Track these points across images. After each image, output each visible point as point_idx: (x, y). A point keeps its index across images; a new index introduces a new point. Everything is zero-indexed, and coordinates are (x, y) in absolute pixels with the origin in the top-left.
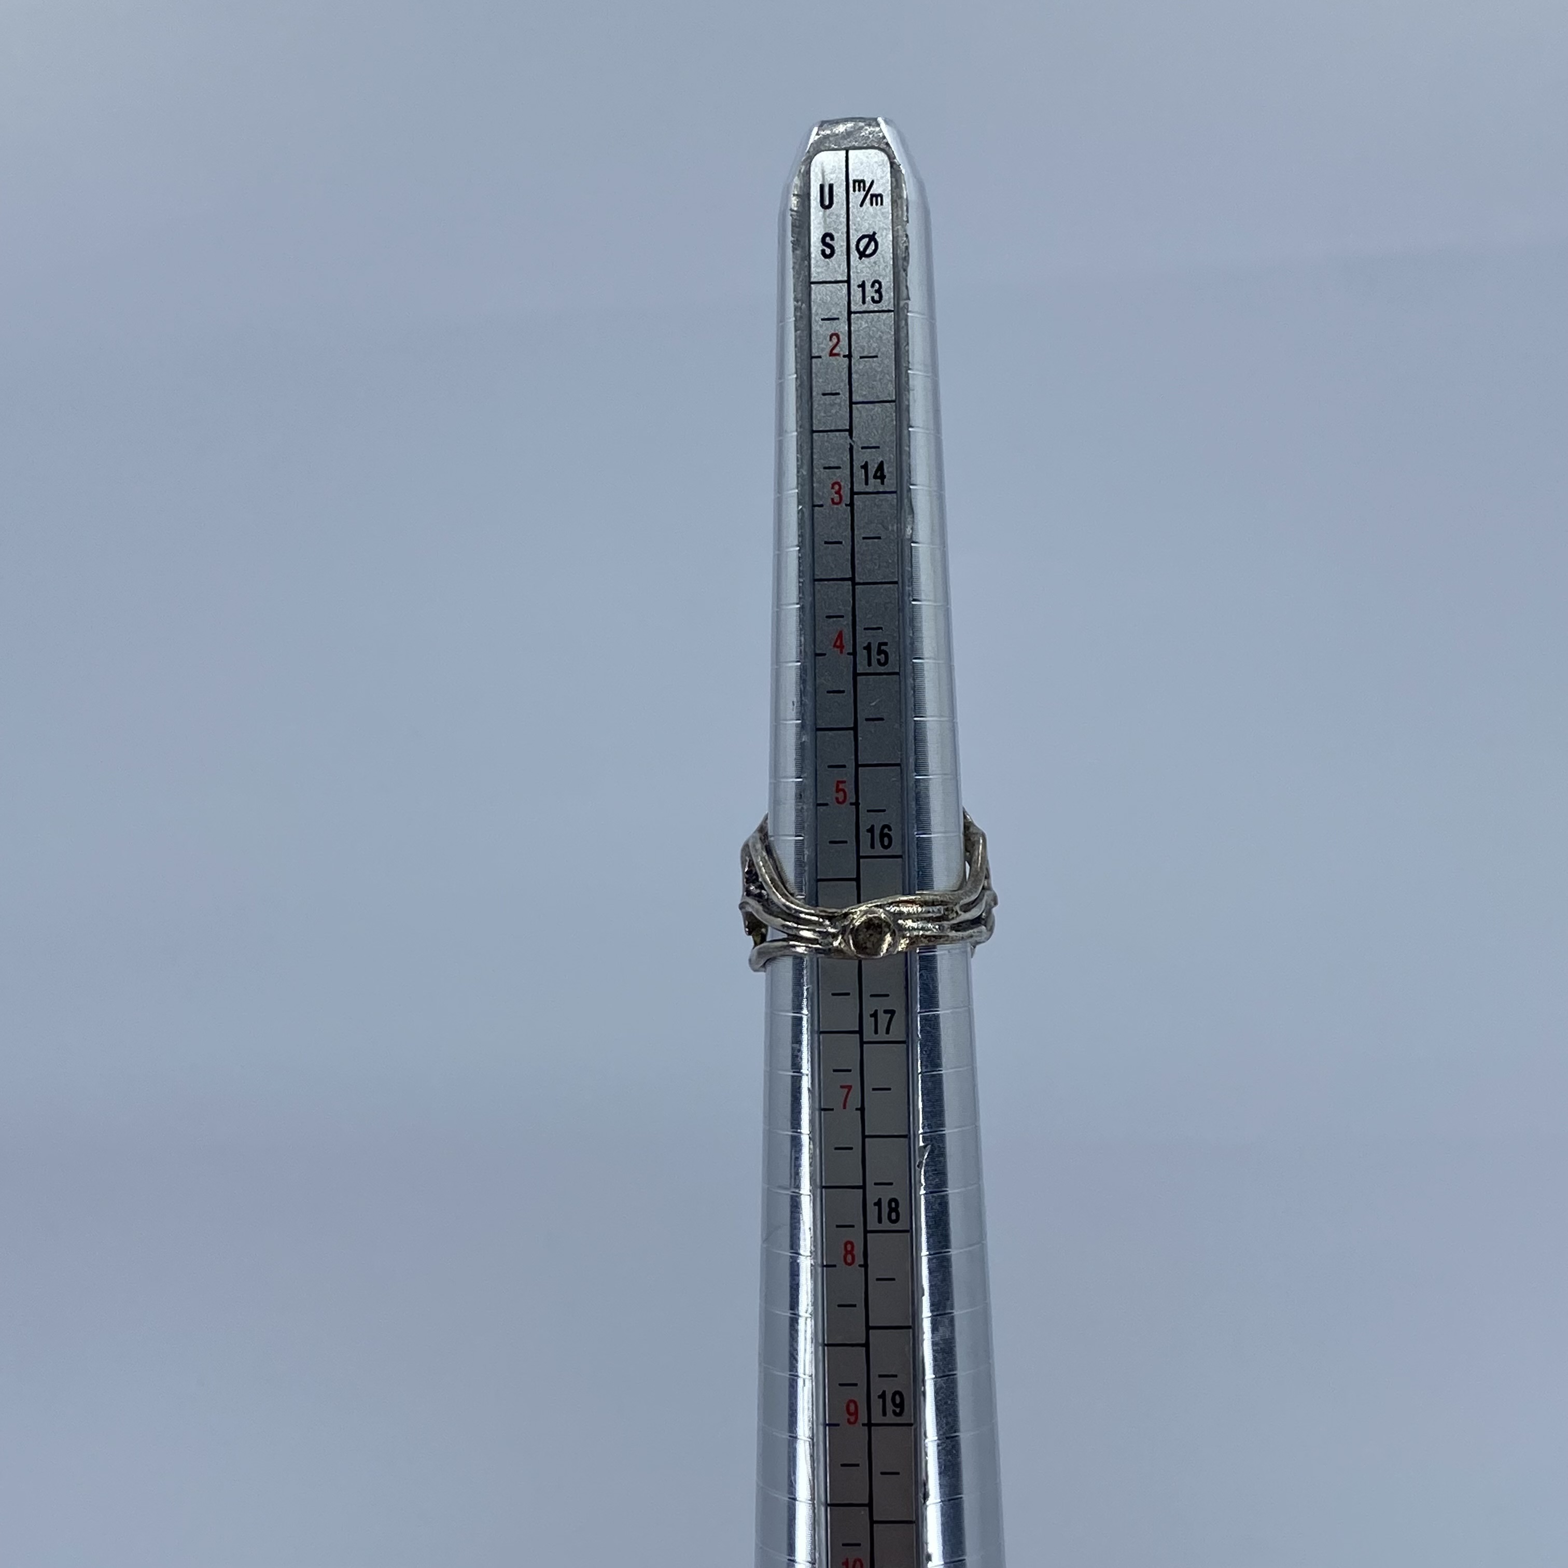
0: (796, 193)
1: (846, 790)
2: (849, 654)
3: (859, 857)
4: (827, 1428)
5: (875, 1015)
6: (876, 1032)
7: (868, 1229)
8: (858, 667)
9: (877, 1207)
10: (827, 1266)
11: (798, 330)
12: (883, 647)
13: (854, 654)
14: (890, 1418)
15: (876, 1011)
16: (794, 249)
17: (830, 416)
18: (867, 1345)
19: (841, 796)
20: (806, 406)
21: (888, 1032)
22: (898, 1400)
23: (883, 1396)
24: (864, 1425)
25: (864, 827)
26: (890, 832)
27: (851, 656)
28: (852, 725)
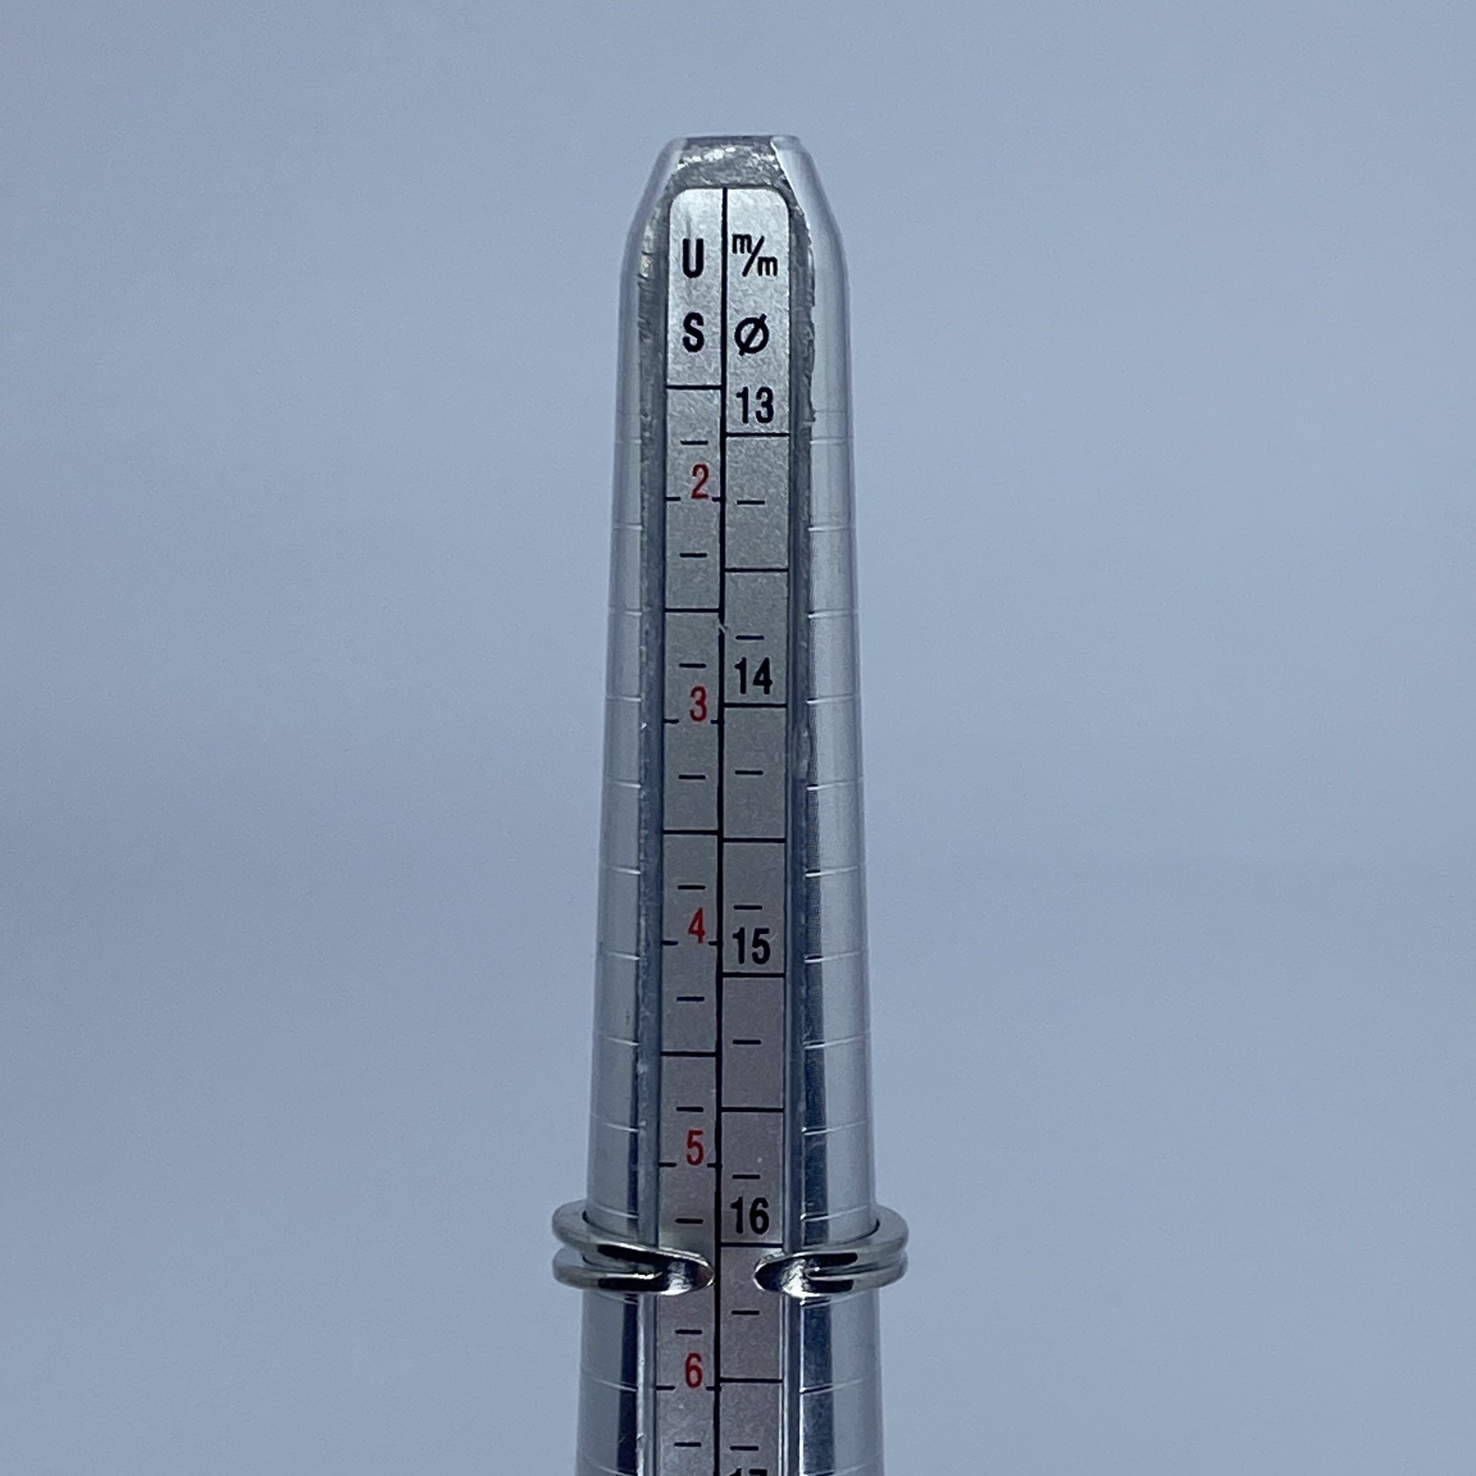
0: (647, 251)
1: (703, 1144)
2: (711, 943)
3: (719, 1244)
8: (724, 966)
11: (646, 459)
12: (762, 936)
13: (719, 943)
16: (642, 336)
17: (692, 588)
19: (695, 1153)
20: (656, 571)
25: (727, 1200)
26: (766, 1210)
27: (715, 948)
28: (713, 1050)
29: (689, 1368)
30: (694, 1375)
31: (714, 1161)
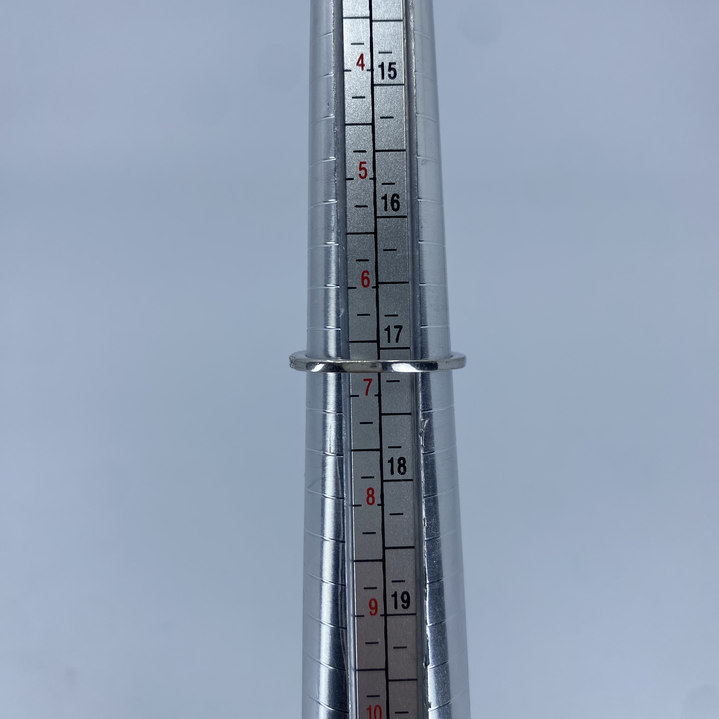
1: (367, 168)
2: (368, 70)
3: (376, 217)
4: (356, 618)
5: (388, 329)
6: (389, 341)
7: (384, 479)
8: (375, 81)
9: (390, 464)
10: (355, 506)
12: (392, 66)
13: (372, 70)
14: (400, 610)
15: (389, 327)
18: (383, 560)
19: (363, 173)
21: (397, 341)
22: (405, 598)
23: (395, 595)
24: (381, 615)
25: (379, 195)
26: (399, 200)
27: (370, 73)
28: (371, 122)
29: (363, 278)
30: (366, 282)
31: (373, 177)
